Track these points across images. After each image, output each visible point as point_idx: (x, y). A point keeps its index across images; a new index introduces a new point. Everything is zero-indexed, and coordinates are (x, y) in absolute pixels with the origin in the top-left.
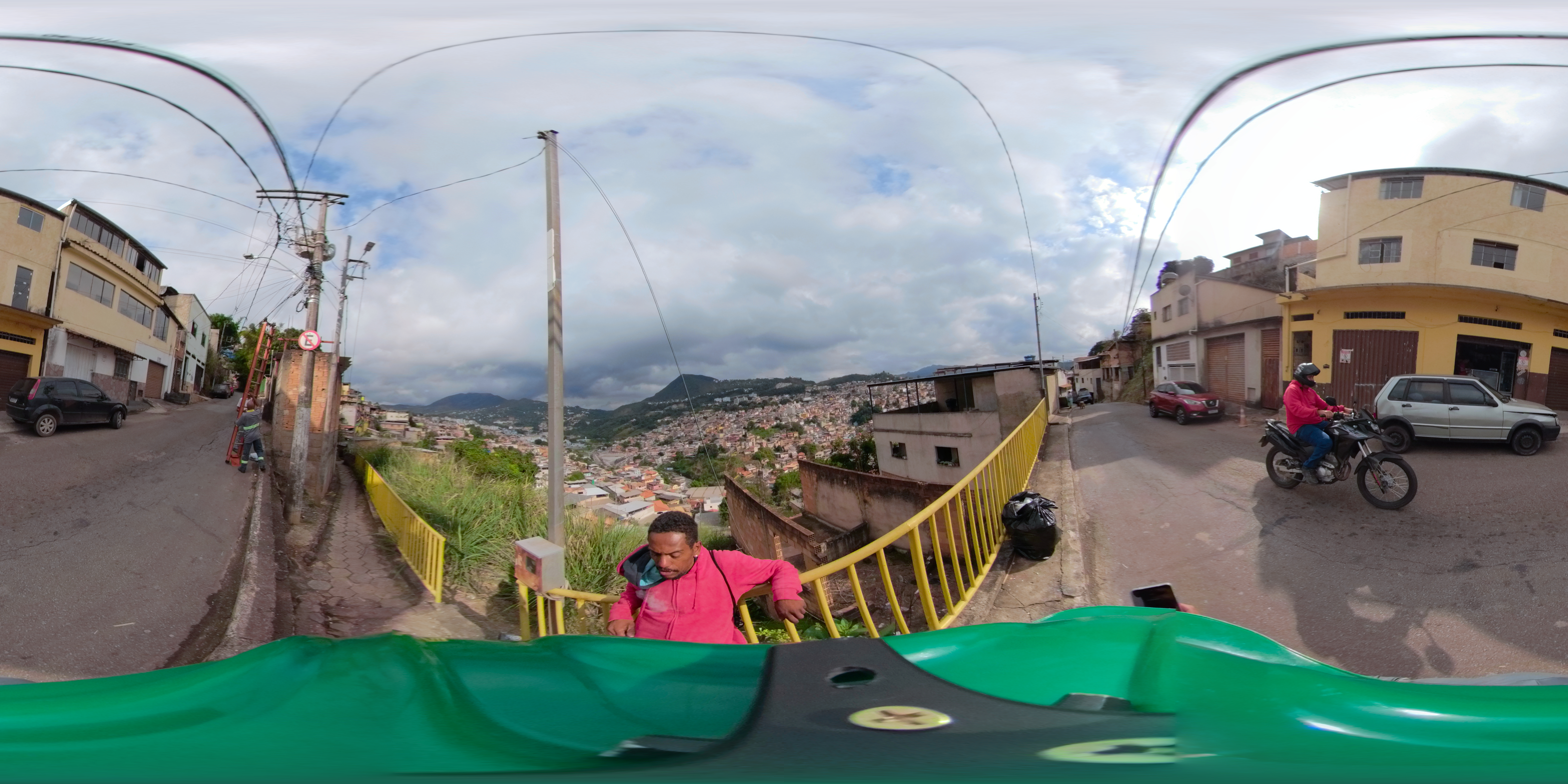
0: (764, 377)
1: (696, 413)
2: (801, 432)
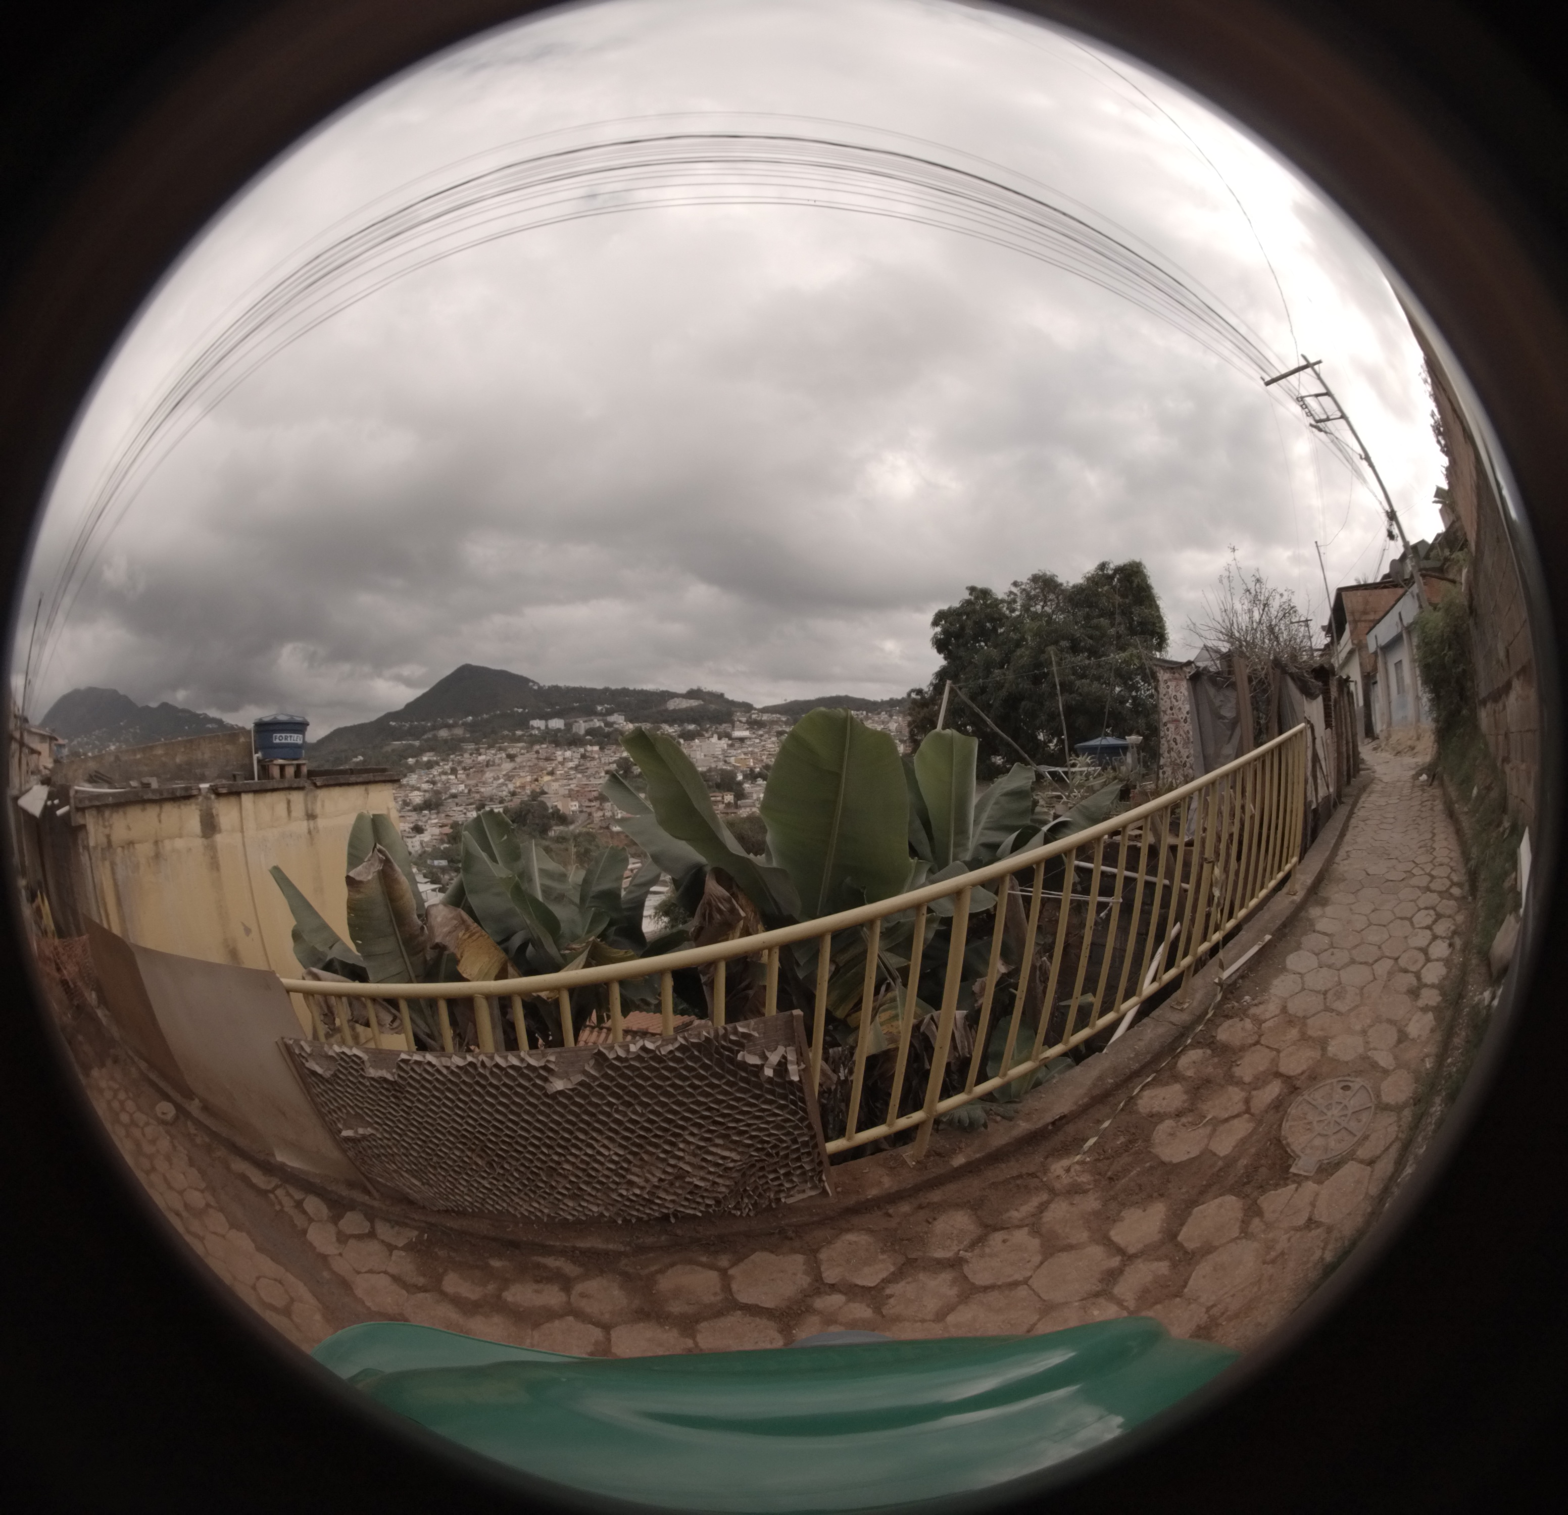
0: (639, 687)
1: (490, 747)
2: (740, 795)
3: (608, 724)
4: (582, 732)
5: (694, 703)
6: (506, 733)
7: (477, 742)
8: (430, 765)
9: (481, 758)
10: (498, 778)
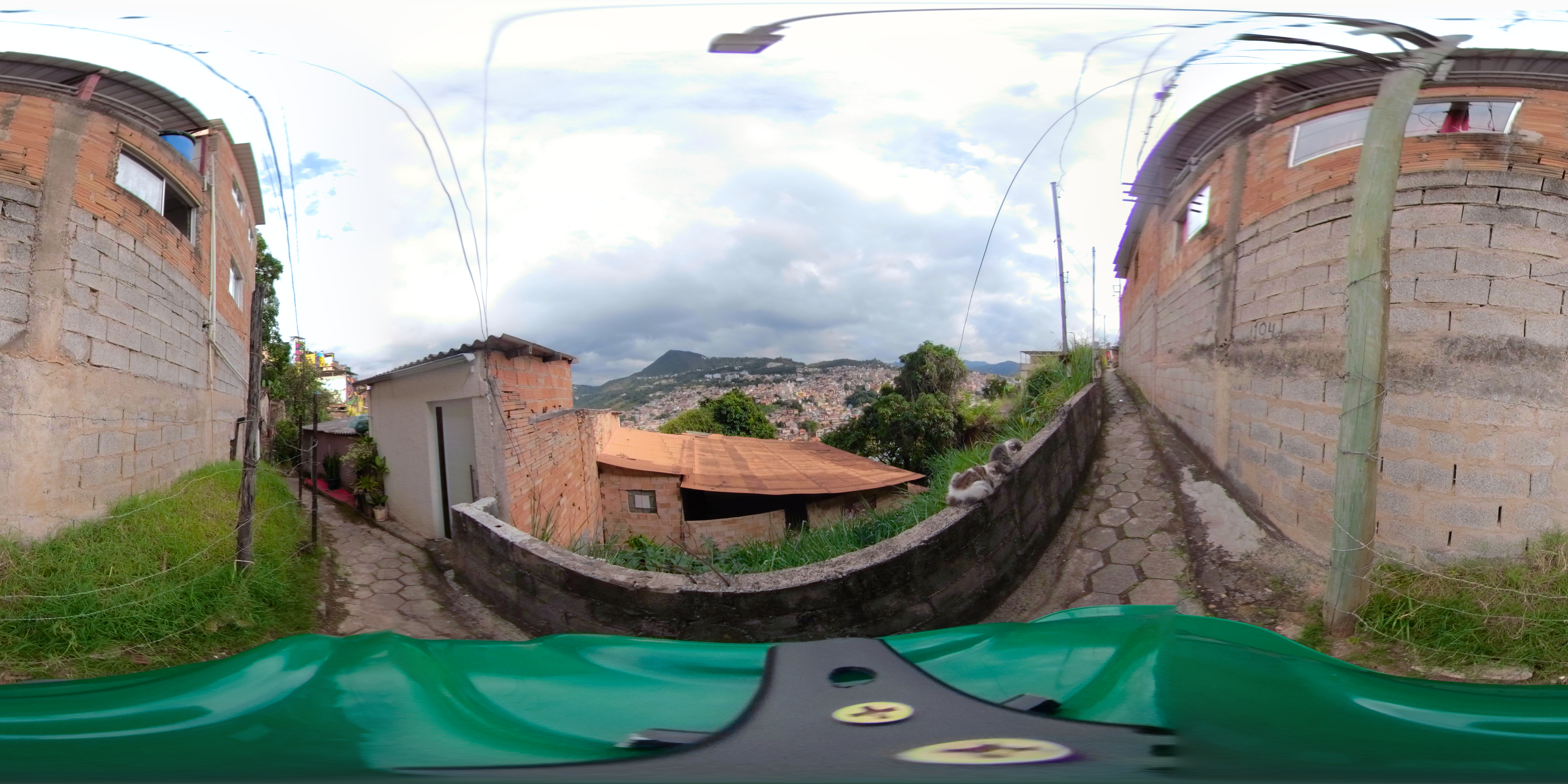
0: (753, 356)
1: (687, 388)
2: (801, 410)
3: (741, 376)
4: (730, 380)
5: (779, 364)
6: (694, 381)
7: (681, 385)
8: (660, 397)
9: (684, 393)
10: (694, 404)
